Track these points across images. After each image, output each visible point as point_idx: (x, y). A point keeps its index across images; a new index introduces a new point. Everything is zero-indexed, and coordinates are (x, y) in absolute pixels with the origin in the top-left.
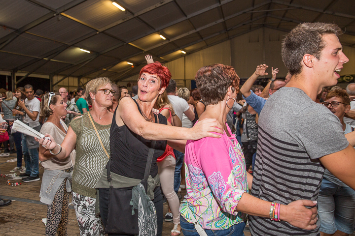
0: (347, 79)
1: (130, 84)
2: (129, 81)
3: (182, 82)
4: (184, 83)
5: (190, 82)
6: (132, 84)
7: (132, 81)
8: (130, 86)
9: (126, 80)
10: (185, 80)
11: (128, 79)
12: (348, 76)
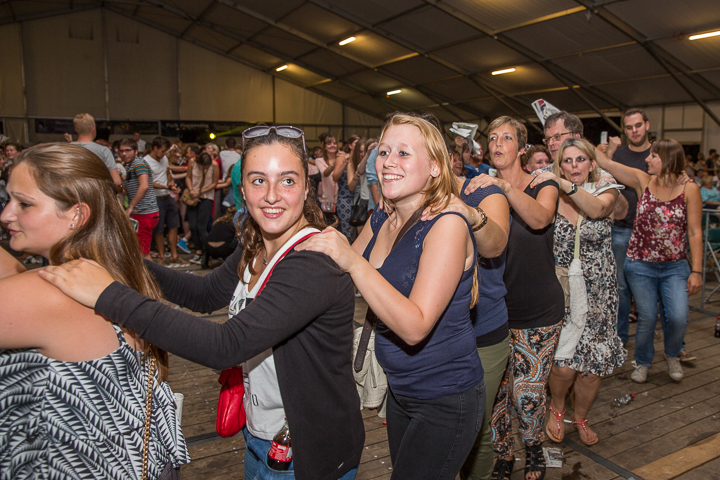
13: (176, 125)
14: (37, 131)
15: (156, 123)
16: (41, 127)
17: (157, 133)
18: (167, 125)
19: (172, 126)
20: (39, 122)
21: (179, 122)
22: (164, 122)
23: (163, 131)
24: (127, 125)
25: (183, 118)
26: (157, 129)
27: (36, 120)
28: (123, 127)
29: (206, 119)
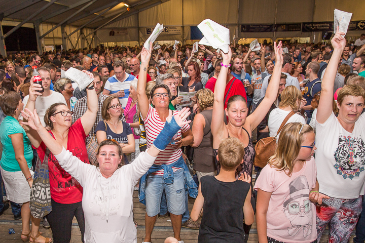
0: (361, 26)
1: (114, 32)
2: (112, 29)
3: (179, 28)
4: (182, 29)
5: (189, 29)
6: (116, 32)
7: (115, 28)
8: (113, 35)
9: (107, 27)
10: (183, 27)
11: (110, 26)
12: (362, 23)
13: (311, 25)
14: (242, 31)
15: (300, 24)
16: (244, 29)
17: (300, 30)
18: (306, 25)
19: (308, 26)
20: (243, 26)
21: (312, 23)
22: (304, 24)
23: (303, 28)
24: (285, 26)
25: (315, 21)
26: (300, 28)
27: (242, 25)
28: (282, 27)
29: (327, 21)
